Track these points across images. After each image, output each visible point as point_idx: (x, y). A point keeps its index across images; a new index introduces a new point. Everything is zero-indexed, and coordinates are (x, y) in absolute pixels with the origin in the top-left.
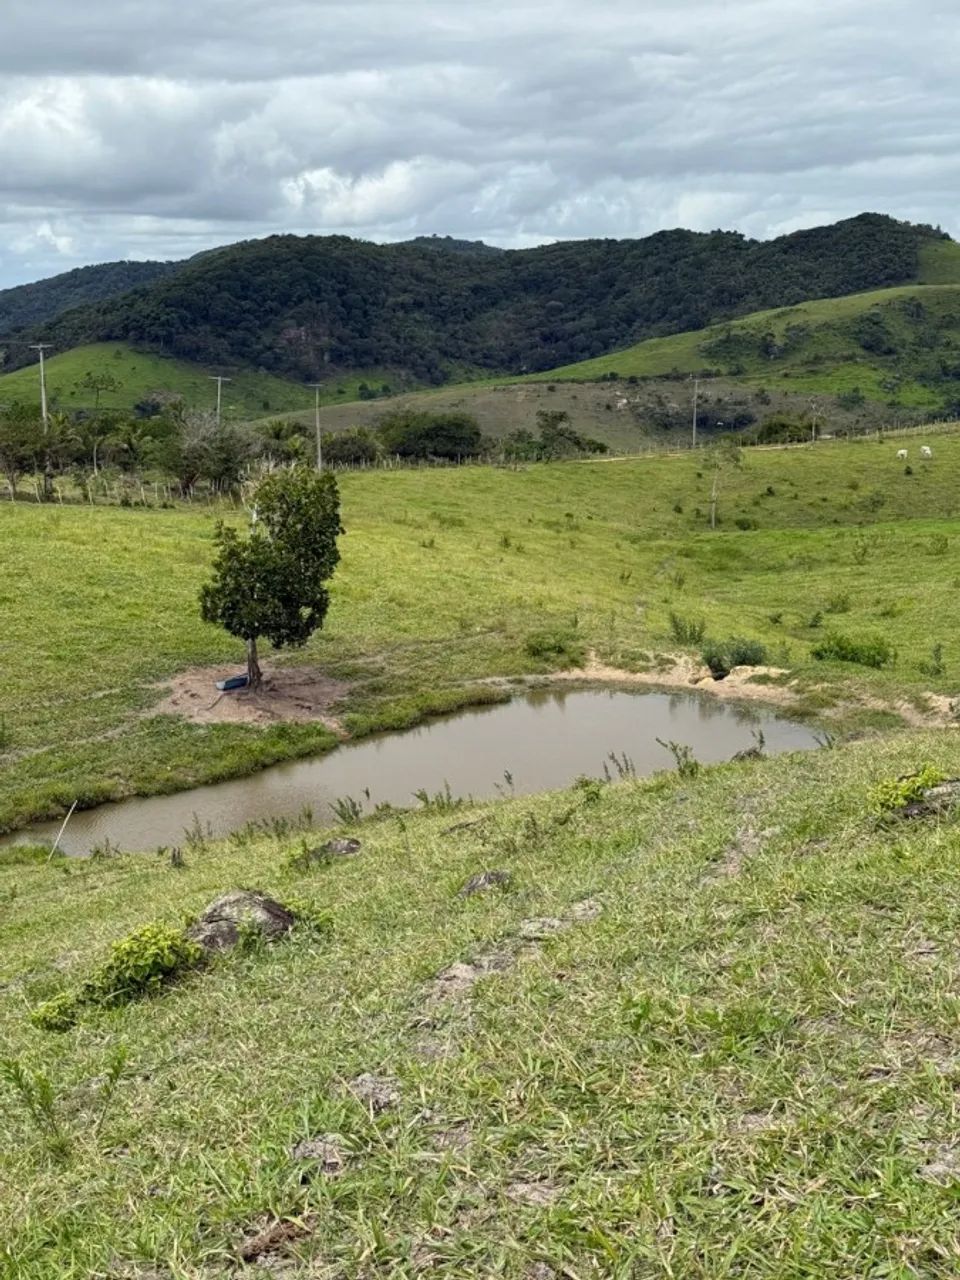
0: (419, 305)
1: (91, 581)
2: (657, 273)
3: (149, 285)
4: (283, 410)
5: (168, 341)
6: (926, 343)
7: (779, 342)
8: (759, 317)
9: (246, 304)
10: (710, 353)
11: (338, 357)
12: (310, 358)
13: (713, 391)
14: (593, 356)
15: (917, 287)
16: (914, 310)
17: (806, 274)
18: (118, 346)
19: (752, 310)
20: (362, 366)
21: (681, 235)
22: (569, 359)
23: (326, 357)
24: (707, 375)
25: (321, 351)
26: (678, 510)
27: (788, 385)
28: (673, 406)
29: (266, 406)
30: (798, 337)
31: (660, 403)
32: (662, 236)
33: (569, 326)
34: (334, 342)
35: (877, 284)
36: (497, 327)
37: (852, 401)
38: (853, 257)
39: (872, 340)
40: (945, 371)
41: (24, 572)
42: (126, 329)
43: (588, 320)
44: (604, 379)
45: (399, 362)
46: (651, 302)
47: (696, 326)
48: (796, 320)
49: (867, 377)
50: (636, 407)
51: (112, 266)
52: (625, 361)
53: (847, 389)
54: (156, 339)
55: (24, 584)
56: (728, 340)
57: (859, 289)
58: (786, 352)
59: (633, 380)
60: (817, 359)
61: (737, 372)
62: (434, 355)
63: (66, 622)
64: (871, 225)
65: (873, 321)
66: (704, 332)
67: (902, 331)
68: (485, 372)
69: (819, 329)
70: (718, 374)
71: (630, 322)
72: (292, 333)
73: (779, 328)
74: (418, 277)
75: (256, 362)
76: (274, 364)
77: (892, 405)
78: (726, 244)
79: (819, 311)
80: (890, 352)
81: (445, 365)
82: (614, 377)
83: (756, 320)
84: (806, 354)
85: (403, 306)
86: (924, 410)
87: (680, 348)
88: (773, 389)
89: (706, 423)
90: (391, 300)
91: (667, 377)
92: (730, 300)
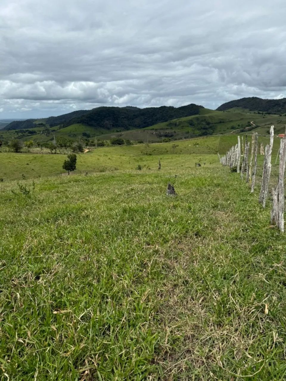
0: (125, 118)
1: (55, 164)
2: (161, 113)
3: (85, 114)
4: (105, 134)
5: (87, 123)
6: (199, 124)
7: (178, 124)
8: (175, 120)
9: (99, 117)
10: (167, 125)
11: (113, 126)
12: (109, 126)
13: (167, 131)
14: (151, 125)
15: (198, 115)
16: (197, 119)
17: (183, 113)
18: (80, 124)
19: (175, 119)
20: (117, 127)
21: (165, 107)
22: (147, 126)
23: (111, 126)
24: (167, 129)
25: (110, 125)
26: (142, 153)
27: (179, 130)
28: (162, 133)
29: (102, 133)
30: (180, 123)
31: (160, 133)
32: (162, 107)
33: (148, 121)
34: (112, 123)
35: (193, 115)
36: (137, 121)
37: (188, 133)
38: (190, 110)
39: (191, 123)
40: (201, 128)
41: (48, 163)
42: (81, 121)
43: (151, 120)
44: (152, 129)
45: (122, 126)
46: (160, 117)
47: (166, 121)
48: (180, 120)
49: (190, 129)
50: (156, 134)
51: (80, 111)
52: (155, 126)
53: (187, 131)
54: (85, 123)
55: (47, 165)
56: (170, 123)
57: (190, 115)
58: (179, 125)
59: (156, 130)
60: (183, 126)
61: (171, 128)
62: (128, 125)
63: (51, 169)
64: (192, 106)
65: (191, 120)
66: (167, 122)
67: (195, 122)
68: (135, 128)
69: (183, 122)
70: (169, 129)
71: (157, 120)
72: (106, 122)
73: (178, 122)
74: (125, 113)
75: (101, 126)
76: (103, 127)
77: (194, 133)
78: (171, 108)
79: (184, 119)
80: (193, 125)
81: (129, 127)
82: (153, 129)
83: (174, 120)
84: (182, 125)
85: (123, 118)
86: (198, 134)
87: (163, 125)
88: (176, 131)
89: (166, 136)
90: (121, 117)
91: (161, 129)
92: (172, 117)
